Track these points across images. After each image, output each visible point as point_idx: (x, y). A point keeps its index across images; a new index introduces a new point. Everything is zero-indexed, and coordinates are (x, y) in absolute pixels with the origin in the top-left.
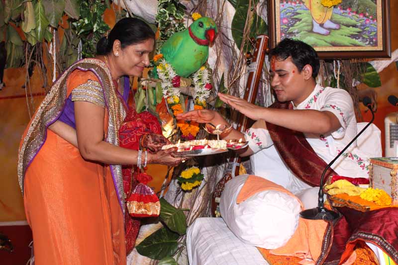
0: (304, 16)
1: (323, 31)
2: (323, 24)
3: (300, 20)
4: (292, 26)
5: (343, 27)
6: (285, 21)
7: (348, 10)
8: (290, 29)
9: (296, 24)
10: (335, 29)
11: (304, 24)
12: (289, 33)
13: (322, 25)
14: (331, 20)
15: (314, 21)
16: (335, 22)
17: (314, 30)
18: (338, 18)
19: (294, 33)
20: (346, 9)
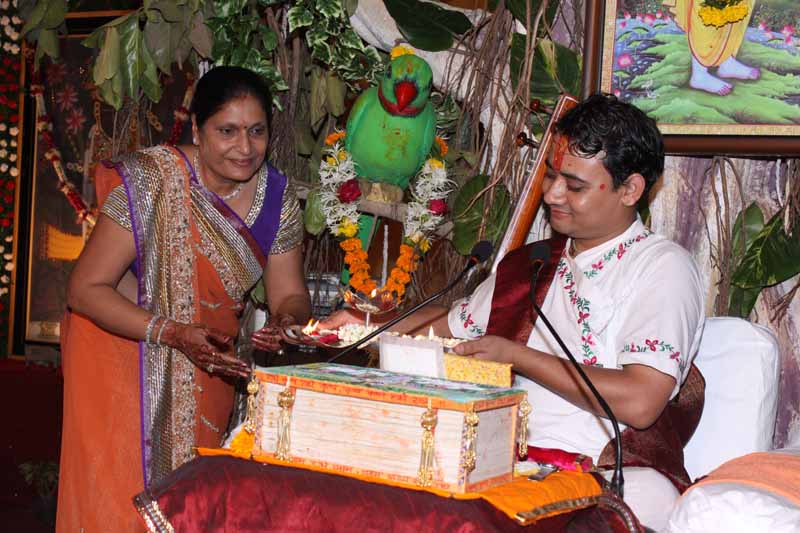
0: (672, 50)
1: (717, 85)
2: (718, 67)
3: (659, 58)
4: (641, 72)
5: (768, 74)
6: (625, 61)
7: (786, 33)
8: (633, 81)
9: (650, 69)
10: (748, 81)
11: (670, 67)
12: (630, 89)
13: (713, 71)
14: (739, 58)
15: (694, 60)
16: (749, 63)
17: (694, 83)
18: (759, 51)
19: (644, 89)
20: (779, 30)
